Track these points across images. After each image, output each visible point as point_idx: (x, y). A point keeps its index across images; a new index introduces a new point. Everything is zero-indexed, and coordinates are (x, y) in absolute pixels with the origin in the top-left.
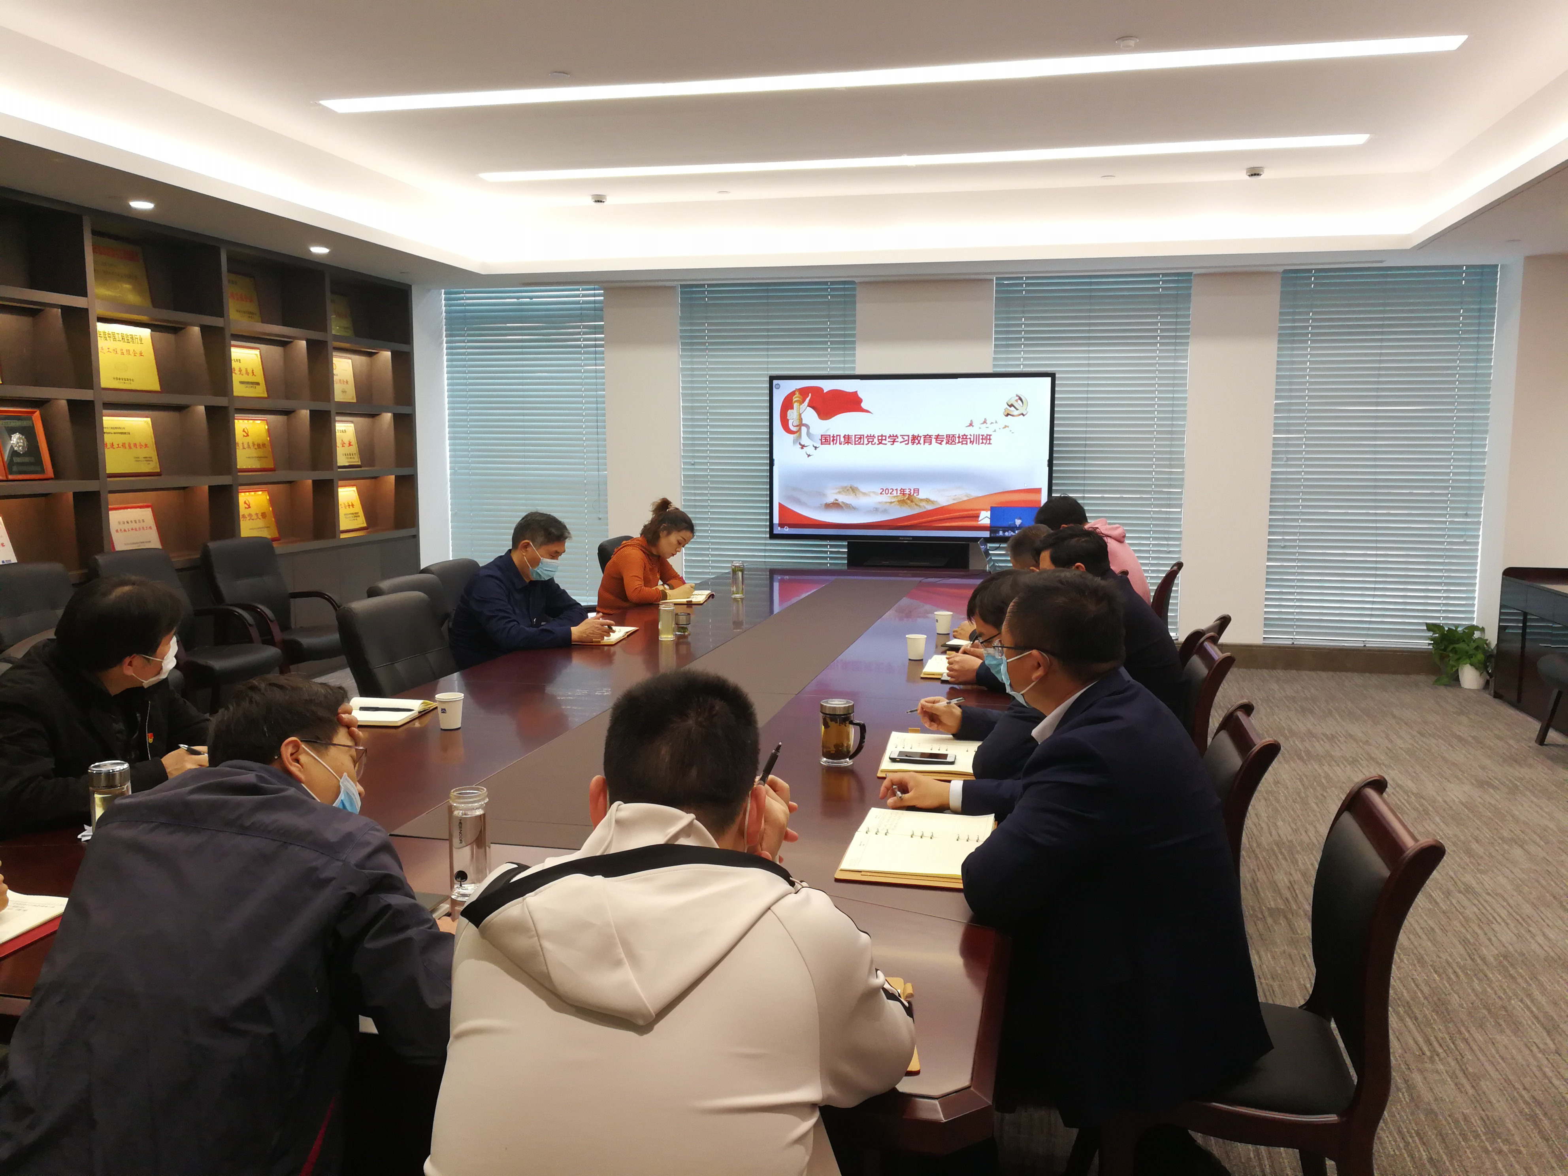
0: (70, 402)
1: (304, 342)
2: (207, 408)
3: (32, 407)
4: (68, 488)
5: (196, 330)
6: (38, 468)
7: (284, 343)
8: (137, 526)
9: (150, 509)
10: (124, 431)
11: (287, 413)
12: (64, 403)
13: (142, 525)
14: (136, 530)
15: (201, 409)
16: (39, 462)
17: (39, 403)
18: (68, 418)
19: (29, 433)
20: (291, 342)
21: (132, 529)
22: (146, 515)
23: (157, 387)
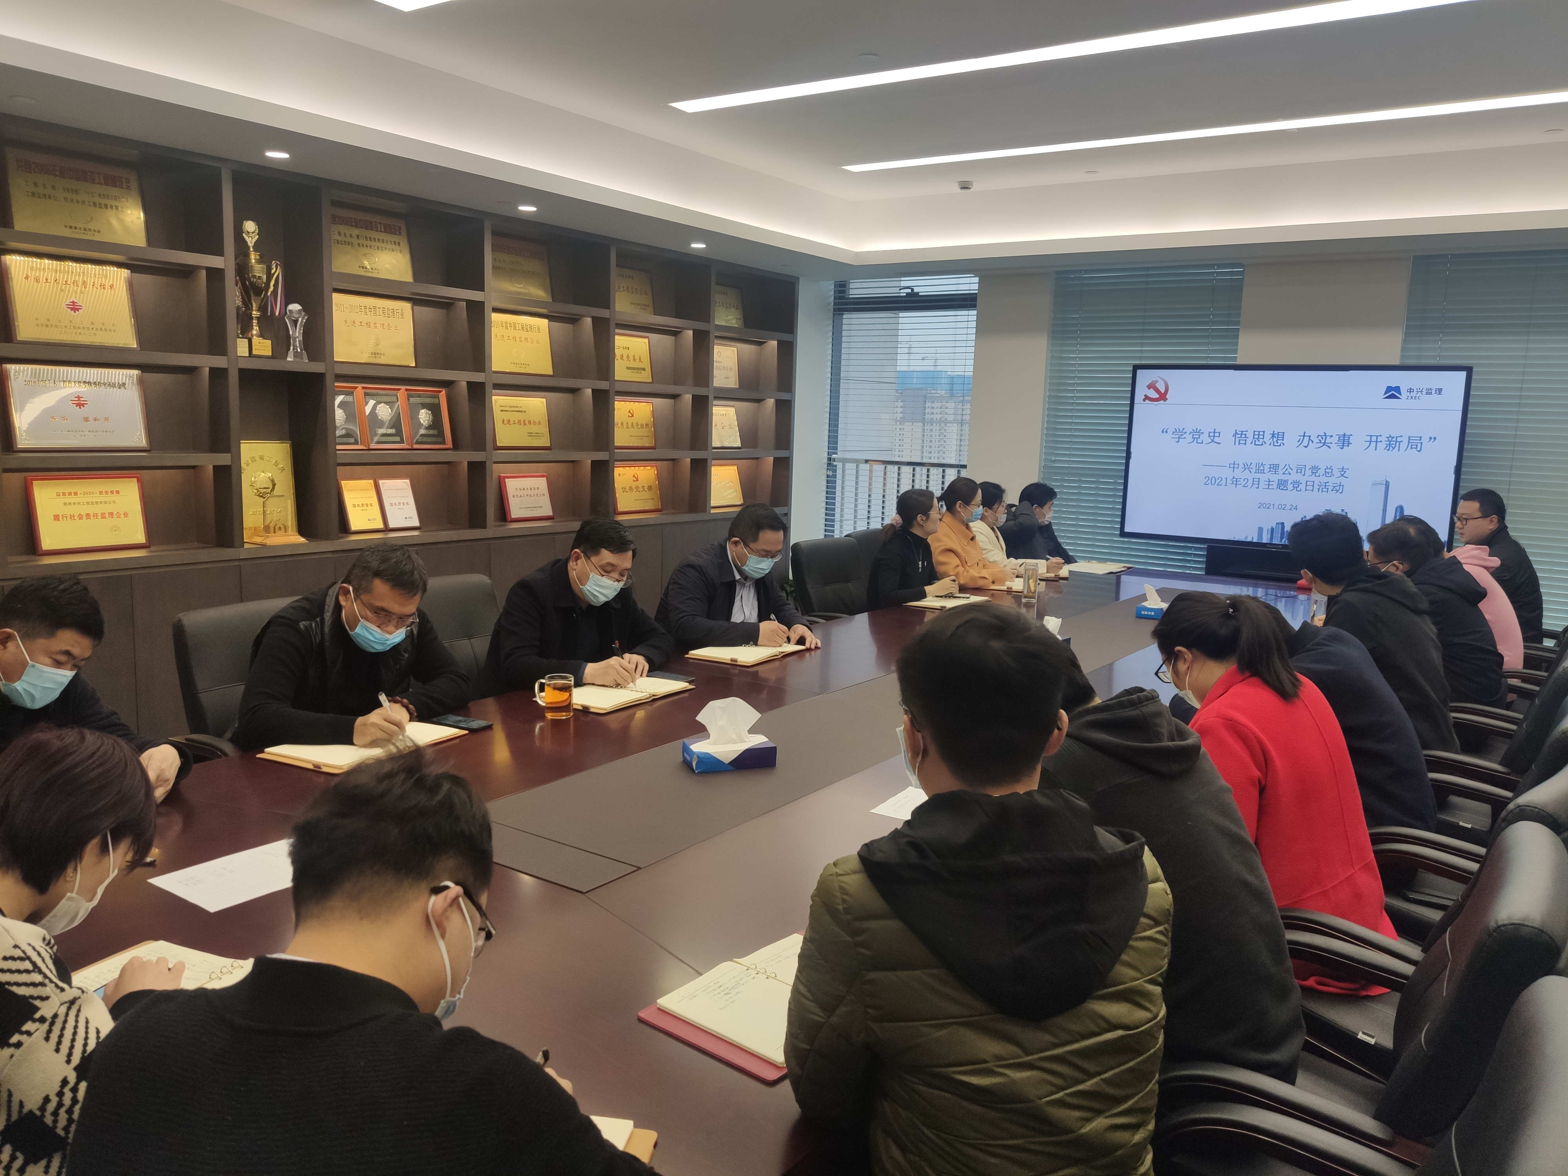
0: (469, 384)
1: (692, 332)
2: (594, 391)
3: (439, 387)
4: (464, 457)
5: (589, 320)
6: (440, 440)
7: (675, 333)
8: (532, 492)
9: (545, 479)
10: (520, 409)
11: (675, 397)
12: (464, 384)
13: (536, 492)
14: (531, 496)
15: (589, 392)
16: (441, 434)
17: (447, 384)
18: (467, 397)
19: (435, 409)
20: (681, 332)
21: (527, 495)
22: (541, 483)
23: (550, 371)
